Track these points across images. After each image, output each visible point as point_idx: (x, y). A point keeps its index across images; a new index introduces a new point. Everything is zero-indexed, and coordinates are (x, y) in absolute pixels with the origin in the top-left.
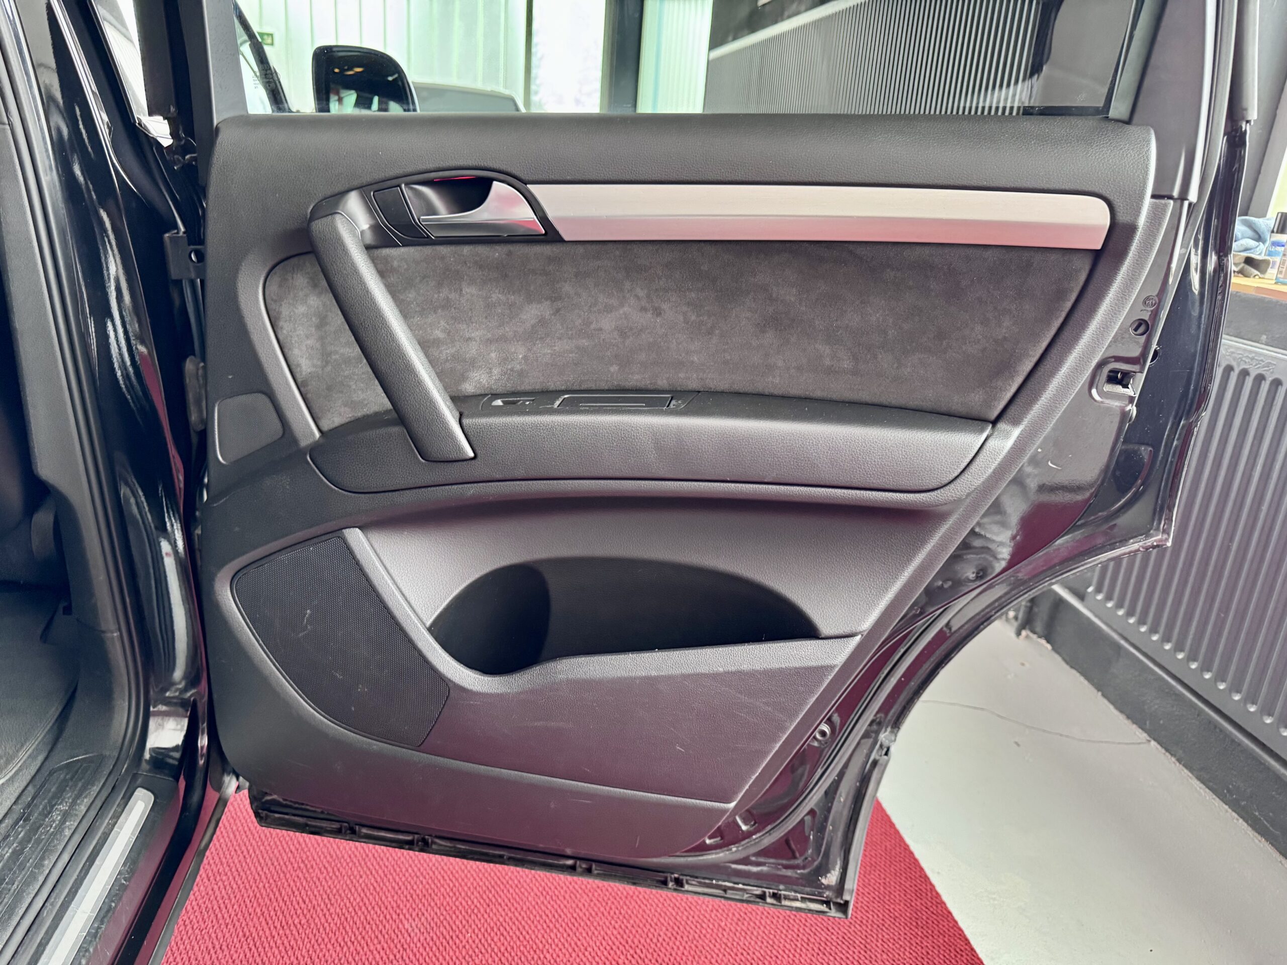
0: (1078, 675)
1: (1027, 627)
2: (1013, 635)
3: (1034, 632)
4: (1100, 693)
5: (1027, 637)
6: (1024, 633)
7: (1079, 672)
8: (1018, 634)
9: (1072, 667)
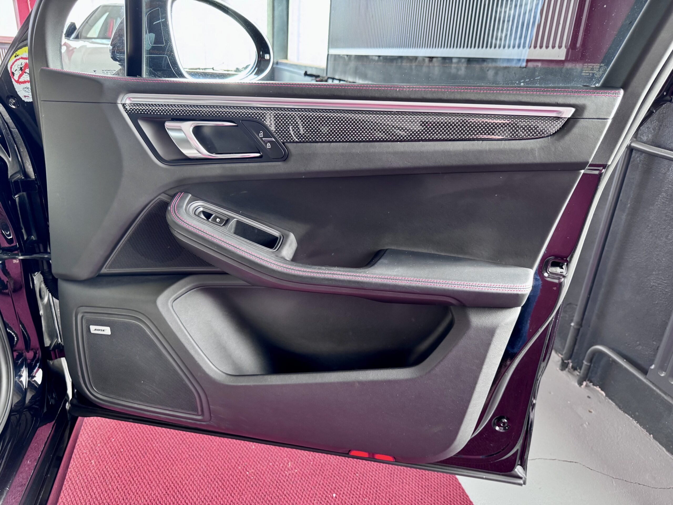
0: (631, 419)
1: (587, 380)
2: (576, 384)
3: (591, 382)
4: (652, 436)
5: (587, 386)
6: (584, 383)
7: (631, 417)
8: (580, 384)
9: (625, 412)
